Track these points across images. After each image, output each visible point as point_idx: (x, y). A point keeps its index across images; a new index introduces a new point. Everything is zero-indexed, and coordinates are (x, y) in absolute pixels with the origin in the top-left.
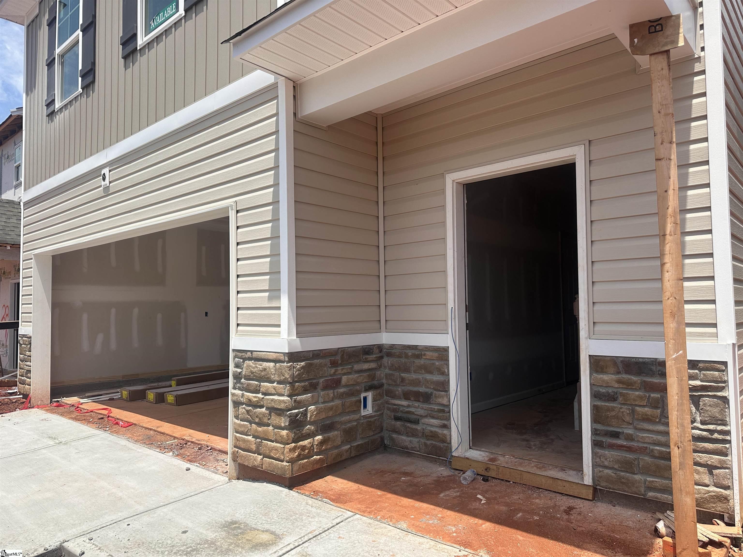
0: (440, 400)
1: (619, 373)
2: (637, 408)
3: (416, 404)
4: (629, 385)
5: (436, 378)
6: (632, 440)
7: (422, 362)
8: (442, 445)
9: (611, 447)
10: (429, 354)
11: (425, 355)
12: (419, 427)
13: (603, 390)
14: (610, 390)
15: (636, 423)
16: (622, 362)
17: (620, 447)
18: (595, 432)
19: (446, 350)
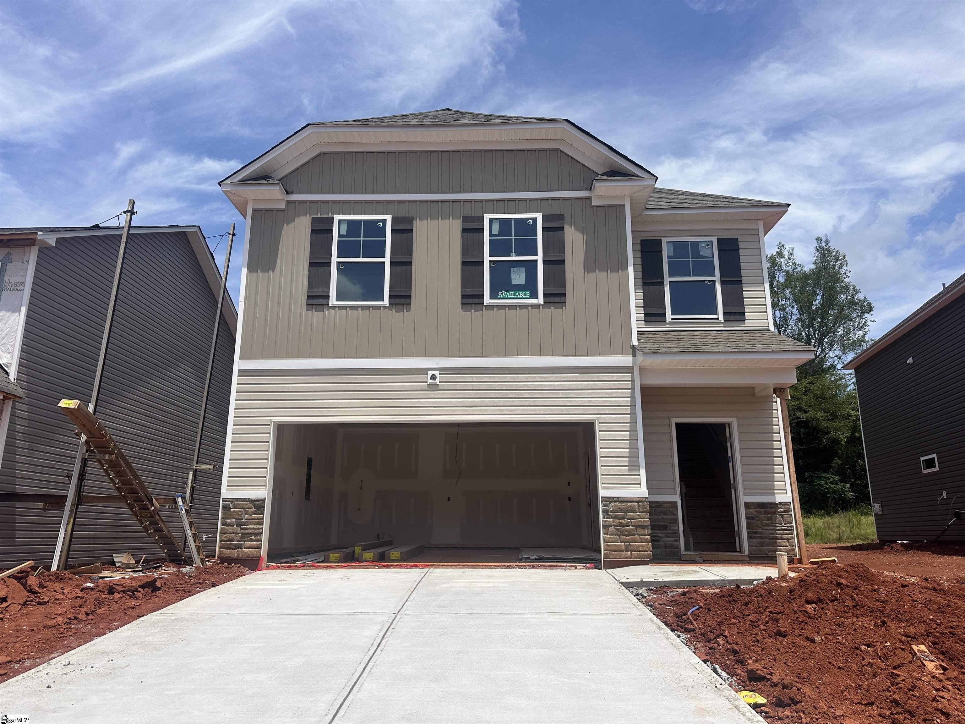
0: (673, 528)
1: (756, 508)
2: (764, 521)
3: (659, 532)
4: (760, 513)
5: (670, 517)
6: (762, 534)
7: (661, 509)
8: (675, 550)
9: (755, 538)
10: (666, 505)
11: (663, 505)
12: (660, 543)
13: (750, 516)
14: (753, 515)
15: (763, 527)
16: (757, 504)
17: (758, 537)
18: (748, 533)
19: (676, 502)
